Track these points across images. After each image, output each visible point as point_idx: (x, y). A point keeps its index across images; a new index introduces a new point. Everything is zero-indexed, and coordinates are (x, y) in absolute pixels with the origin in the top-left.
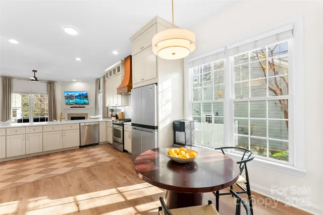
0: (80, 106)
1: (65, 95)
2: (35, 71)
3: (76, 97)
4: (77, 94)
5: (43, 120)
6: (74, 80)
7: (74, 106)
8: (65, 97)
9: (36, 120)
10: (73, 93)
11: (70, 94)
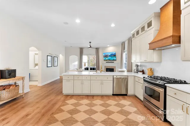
0: (111, 61)
1: (104, 55)
2: (90, 42)
3: (109, 56)
4: (110, 54)
5: (94, 69)
6: (108, 46)
7: (108, 62)
8: (104, 56)
9: (91, 69)
10: (107, 54)
11: (106, 54)
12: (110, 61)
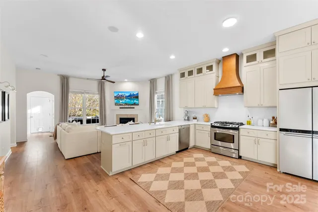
0: (130, 106)
1: (115, 95)
2: (104, 70)
3: (127, 97)
4: (128, 95)
6: (126, 80)
7: (123, 107)
8: (115, 97)
9: (88, 121)
10: (123, 94)
11: (120, 94)
12: (128, 106)
